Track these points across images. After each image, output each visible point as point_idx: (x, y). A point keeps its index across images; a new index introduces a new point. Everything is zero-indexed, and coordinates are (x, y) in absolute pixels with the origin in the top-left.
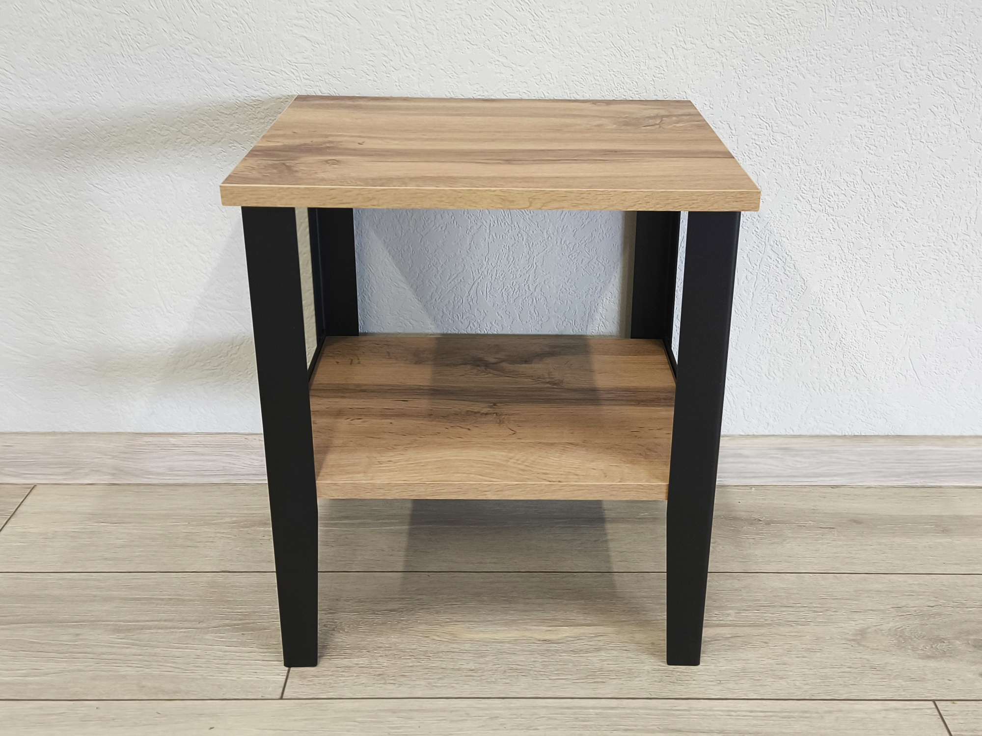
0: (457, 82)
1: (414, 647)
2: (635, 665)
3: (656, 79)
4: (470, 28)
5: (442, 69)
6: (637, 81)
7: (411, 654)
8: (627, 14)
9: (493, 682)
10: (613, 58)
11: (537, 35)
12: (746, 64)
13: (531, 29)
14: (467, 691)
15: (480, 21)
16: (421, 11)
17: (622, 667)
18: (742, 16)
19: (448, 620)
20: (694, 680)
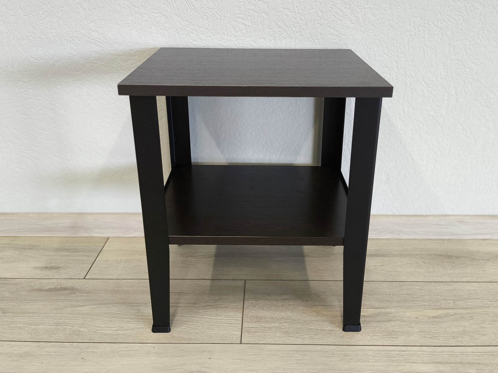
0: (313, 44)
1: (299, 318)
2: (410, 329)
3: (410, 41)
4: (321, 17)
5: (306, 38)
6: (400, 42)
7: (299, 322)
8: (397, 10)
9: (342, 337)
10: (389, 31)
11: (353, 20)
12: (454, 34)
13: (350, 17)
14: (330, 341)
15: (326, 14)
16: (298, 9)
17: (403, 330)
18: (453, 11)
19: (313, 305)
20: (441, 337)
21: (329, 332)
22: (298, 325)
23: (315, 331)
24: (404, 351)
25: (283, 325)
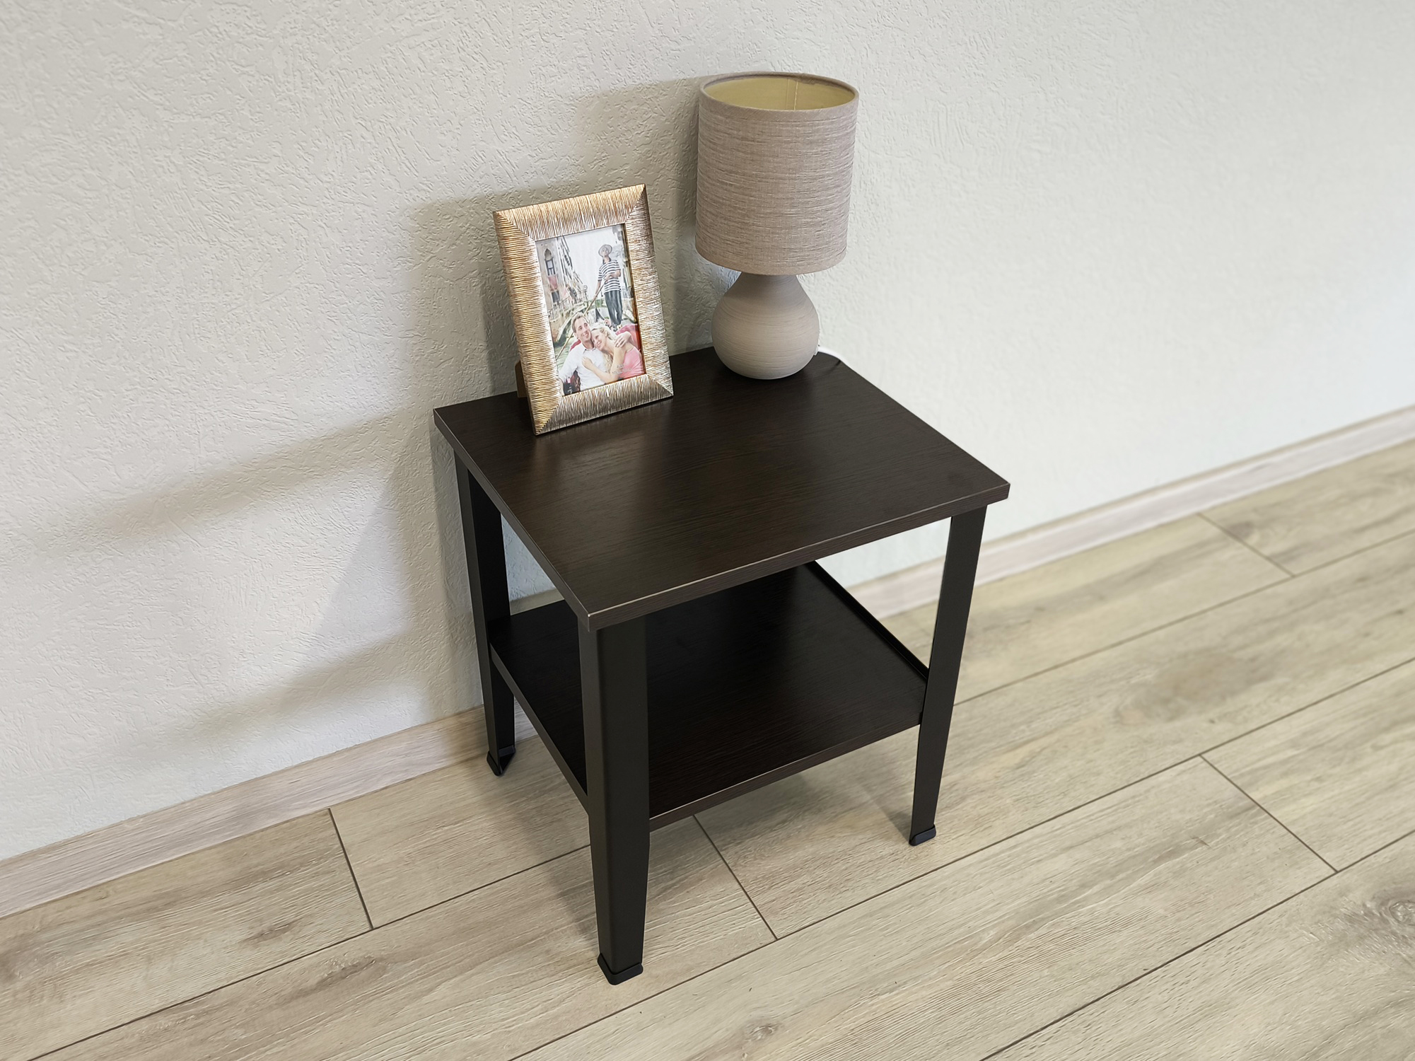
7: (835, 858)
9: (914, 857)
17: (992, 809)
20: (1047, 800)
21: (893, 858)
22: (839, 865)
23: (870, 864)
24: (1015, 847)
25: (817, 875)
